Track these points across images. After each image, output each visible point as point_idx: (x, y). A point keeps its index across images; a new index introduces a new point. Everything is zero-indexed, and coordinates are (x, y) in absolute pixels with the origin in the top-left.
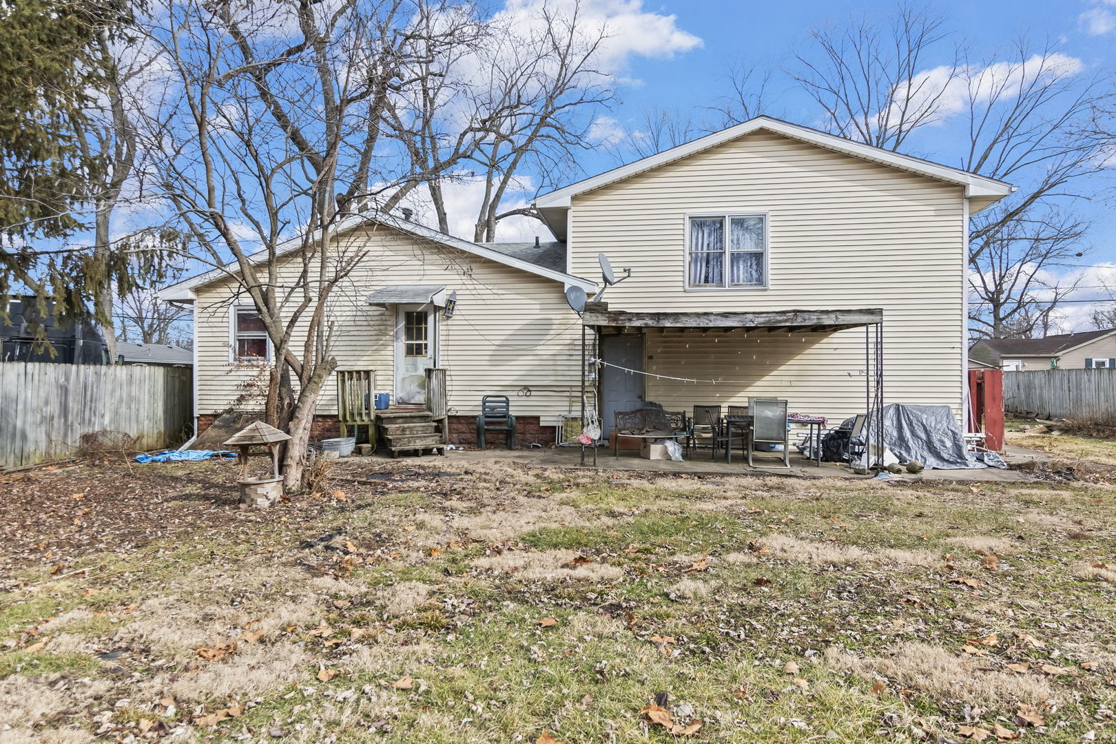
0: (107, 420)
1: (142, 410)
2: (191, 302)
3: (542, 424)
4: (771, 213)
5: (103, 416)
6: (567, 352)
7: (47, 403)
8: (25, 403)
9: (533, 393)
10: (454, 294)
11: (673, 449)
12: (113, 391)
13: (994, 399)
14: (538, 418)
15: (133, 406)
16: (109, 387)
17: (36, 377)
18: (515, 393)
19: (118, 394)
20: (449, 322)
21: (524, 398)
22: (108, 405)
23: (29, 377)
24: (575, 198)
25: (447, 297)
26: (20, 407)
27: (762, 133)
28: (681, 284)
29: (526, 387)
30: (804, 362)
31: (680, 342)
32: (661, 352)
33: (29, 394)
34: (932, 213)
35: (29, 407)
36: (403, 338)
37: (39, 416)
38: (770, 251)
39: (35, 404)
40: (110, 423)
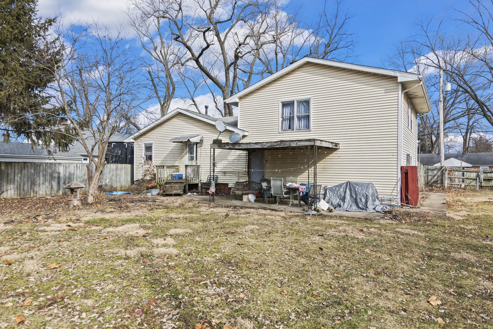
0: (107, 181)
1: (121, 178)
2: (134, 143)
3: (229, 187)
4: (312, 98)
5: (106, 180)
6: (237, 159)
7: (85, 175)
8: (77, 175)
9: (227, 175)
10: (202, 137)
11: (252, 197)
12: (110, 172)
13: (413, 180)
14: (228, 184)
15: (118, 177)
16: (108, 171)
17: (81, 167)
18: (221, 174)
19: (112, 173)
20: (201, 148)
21: (224, 176)
22: (108, 176)
23: (78, 167)
24: (240, 98)
25: (200, 139)
26: (75, 176)
27: (308, 64)
28: (278, 130)
29: (224, 172)
30: (326, 162)
31: (277, 154)
32: (270, 158)
33: (78, 173)
34: (383, 92)
35: (78, 176)
36: (188, 154)
37: (82, 179)
38: (312, 114)
39: (80, 175)
40: (109, 182)
